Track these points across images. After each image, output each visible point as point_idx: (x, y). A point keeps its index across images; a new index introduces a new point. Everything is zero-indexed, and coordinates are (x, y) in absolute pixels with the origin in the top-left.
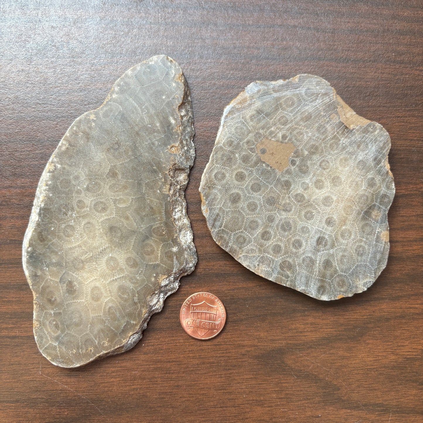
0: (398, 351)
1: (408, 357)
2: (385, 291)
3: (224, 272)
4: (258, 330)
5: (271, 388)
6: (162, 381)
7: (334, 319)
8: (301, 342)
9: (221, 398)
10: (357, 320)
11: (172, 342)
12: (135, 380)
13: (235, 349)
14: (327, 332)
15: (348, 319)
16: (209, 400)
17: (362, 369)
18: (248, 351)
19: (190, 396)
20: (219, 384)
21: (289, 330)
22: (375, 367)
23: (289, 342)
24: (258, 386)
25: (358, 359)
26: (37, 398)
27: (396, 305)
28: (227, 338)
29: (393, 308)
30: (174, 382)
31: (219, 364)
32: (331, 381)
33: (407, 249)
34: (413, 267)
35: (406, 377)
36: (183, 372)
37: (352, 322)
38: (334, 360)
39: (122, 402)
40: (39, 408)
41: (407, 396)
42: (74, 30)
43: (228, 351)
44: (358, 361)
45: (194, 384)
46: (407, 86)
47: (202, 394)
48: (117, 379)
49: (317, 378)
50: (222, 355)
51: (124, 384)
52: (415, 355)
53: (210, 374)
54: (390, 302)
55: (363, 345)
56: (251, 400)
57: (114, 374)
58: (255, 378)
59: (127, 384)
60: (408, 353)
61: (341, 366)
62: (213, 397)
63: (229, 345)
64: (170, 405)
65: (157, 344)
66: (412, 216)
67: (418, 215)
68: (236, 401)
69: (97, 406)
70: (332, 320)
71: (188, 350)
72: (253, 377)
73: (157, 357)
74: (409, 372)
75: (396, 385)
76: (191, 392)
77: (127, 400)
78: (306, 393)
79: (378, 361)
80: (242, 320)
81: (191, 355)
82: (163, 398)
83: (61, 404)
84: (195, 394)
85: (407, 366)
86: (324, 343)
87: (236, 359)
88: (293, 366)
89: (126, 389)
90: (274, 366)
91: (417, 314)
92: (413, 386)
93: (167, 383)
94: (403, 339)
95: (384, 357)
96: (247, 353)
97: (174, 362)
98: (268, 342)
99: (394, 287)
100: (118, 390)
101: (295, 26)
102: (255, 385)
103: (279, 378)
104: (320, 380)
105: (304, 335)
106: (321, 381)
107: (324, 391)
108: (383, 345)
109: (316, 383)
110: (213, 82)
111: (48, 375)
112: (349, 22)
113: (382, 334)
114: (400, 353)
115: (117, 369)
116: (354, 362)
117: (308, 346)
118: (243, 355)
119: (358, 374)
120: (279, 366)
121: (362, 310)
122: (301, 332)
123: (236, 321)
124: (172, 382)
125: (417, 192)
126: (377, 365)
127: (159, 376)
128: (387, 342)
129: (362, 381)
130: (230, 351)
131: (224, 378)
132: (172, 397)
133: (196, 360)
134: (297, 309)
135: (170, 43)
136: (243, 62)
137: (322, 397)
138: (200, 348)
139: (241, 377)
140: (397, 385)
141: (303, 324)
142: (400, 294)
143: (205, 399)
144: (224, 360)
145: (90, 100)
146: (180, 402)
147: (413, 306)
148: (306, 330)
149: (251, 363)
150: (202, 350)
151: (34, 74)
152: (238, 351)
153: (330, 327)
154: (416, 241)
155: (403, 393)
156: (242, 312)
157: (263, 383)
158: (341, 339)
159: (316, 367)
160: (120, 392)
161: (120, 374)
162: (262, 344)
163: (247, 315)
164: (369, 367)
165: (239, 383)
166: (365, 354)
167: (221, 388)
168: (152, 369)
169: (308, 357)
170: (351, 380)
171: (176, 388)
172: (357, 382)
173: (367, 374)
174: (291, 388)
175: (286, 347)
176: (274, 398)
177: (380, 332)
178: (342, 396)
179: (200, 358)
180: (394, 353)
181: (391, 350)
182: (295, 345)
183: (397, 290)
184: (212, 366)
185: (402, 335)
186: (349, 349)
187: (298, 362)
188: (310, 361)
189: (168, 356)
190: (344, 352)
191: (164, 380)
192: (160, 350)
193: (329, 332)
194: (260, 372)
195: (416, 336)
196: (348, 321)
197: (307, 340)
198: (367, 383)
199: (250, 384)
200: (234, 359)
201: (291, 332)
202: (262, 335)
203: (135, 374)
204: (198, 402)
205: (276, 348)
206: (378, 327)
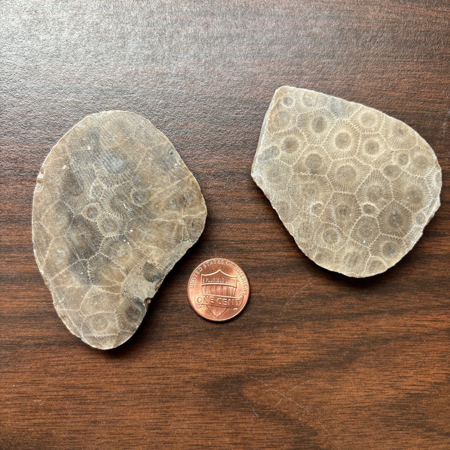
0: (398, 384)
1: (413, 392)
2: (384, 301)
4: (209, 349)
5: (223, 429)
6: (73, 414)
8: (266, 367)
9: (154, 441)
10: (344, 341)
11: (90, 361)
12: (37, 412)
13: (176, 374)
14: (303, 354)
15: (332, 338)
16: (137, 443)
17: (349, 407)
18: (193, 378)
19: (111, 436)
20: (151, 421)
21: (251, 350)
22: (367, 404)
23: (250, 367)
24: (205, 426)
25: (344, 393)
27: (398, 322)
28: (165, 359)
29: (394, 325)
30: (90, 416)
31: (154, 394)
32: (306, 423)
34: (422, 270)
35: (408, 419)
36: (104, 403)
37: (338, 343)
38: (312, 393)
39: (17, 441)
41: (409, 445)
43: (165, 376)
44: (343, 395)
45: (118, 419)
46: (421, 31)
47: (128, 434)
48: (13, 410)
49: (286, 417)
50: (157, 382)
51: (21, 417)
52: (422, 391)
53: (140, 407)
54: (391, 318)
55: (352, 374)
56: (195, 445)
57: (8, 403)
58: (202, 415)
59: (26, 417)
60: (411, 387)
61: (321, 402)
62: (142, 439)
63: (168, 368)
65: (69, 363)
68: (174, 445)
70: (311, 338)
71: (111, 372)
72: (198, 413)
73: (69, 380)
74: (413, 414)
75: (394, 431)
76: (113, 431)
77: (25, 439)
78: (271, 437)
79: (370, 397)
80: (187, 335)
81: (115, 380)
82: (74, 438)
84: (118, 434)
85: (411, 404)
86: (299, 371)
87: (176, 387)
88: (255, 400)
89: (23, 424)
90: (228, 400)
91: (426, 334)
92: (418, 433)
93: (81, 417)
94: (406, 368)
95: (379, 392)
96: (192, 380)
97: (92, 388)
98: (222, 365)
99: (396, 296)
100: (12, 424)
102: (201, 425)
103: (234, 416)
104: (290, 420)
105: (271, 357)
106: (292, 422)
107: (296, 435)
108: (379, 375)
109: (286, 424)
113: (378, 361)
114: (402, 388)
115: (12, 395)
116: (338, 397)
117: (276, 373)
118: (187, 382)
119: (344, 413)
120: (235, 399)
121: (352, 326)
122: (267, 354)
123: (178, 336)
124: (87, 416)
126: (370, 402)
127: (70, 407)
128: (384, 371)
129: (349, 424)
130: (168, 377)
131: (158, 413)
132: (86, 437)
133: (122, 387)
134: (262, 322)
137: (293, 444)
139: (182, 413)
141: (271, 343)
142: (405, 307)
143: (131, 441)
144: (160, 388)
146: (97, 445)
147: (421, 323)
148: (274, 352)
149: (196, 394)
150: (132, 374)
152: (179, 377)
153: (307, 348)
155: (404, 441)
156: (187, 323)
157: (212, 421)
158: (321, 366)
159: (286, 402)
160: (16, 428)
161: (17, 402)
162: (213, 368)
163: (195, 328)
164: (358, 405)
165: (179, 421)
166: (353, 387)
167: (154, 426)
168: (61, 397)
169: (275, 389)
170: (333, 422)
171: (93, 424)
172: (341, 425)
173: (356, 414)
174: (250, 430)
175: (245, 373)
176: (226, 444)
177: (375, 357)
178: (321, 444)
179: (127, 384)
180: (393, 387)
181: (390, 383)
182: (258, 371)
183: (400, 301)
184: (143, 396)
185: (405, 362)
186: (333, 380)
187: (261, 395)
188: (278, 394)
189: (84, 380)
190: (325, 384)
191: (77, 413)
192: (73, 371)
193: (306, 356)
194: (208, 407)
195: (423, 364)
196: (332, 341)
197: (275, 365)
198: (354, 427)
199: (195, 423)
200: (174, 388)
201: (253, 353)
202: (214, 356)
203: (37, 403)
204: (122, 445)
205: (233, 374)
206: (373, 350)
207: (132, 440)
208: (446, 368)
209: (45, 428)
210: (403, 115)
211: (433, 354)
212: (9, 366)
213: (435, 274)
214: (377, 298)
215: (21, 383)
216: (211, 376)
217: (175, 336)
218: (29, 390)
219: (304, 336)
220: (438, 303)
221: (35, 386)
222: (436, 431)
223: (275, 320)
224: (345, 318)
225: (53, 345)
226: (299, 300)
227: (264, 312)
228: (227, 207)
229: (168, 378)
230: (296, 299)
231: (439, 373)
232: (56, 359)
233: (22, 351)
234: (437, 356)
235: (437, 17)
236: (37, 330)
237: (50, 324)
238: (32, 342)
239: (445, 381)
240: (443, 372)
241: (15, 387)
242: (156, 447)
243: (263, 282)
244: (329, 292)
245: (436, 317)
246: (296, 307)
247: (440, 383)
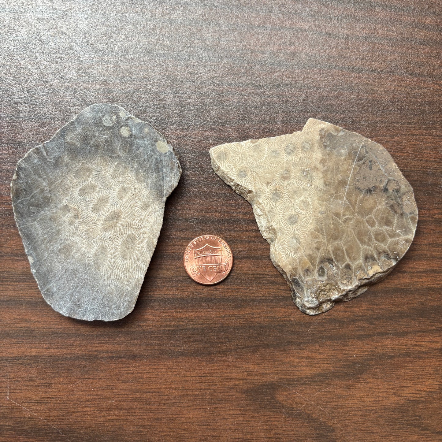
0: (400, 392)
1: (411, 399)
2: (389, 325)
3: (214, 297)
4: (248, 362)
5: (259, 426)
6: (140, 413)
7: (332, 354)
8: (294, 377)
9: (204, 435)
10: (357, 357)
11: (153, 371)
12: (111, 410)
13: (222, 382)
14: (323, 367)
15: (347, 354)
16: (191, 436)
17: (360, 410)
18: (236, 385)
19: (170, 430)
20: (202, 419)
21: (283, 363)
22: (375, 408)
23: (281, 377)
24: (245, 423)
25: (356, 398)
26: (4, 425)
27: (401, 342)
28: (214, 370)
29: (397, 345)
30: (153, 414)
31: (204, 397)
32: (326, 422)
33: (416, 280)
34: (421, 301)
35: (407, 420)
36: (164, 404)
37: (351, 358)
38: (330, 398)
39: (95, 434)
40: (5, 436)
42: (62, 23)
43: (214, 383)
44: (356, 401)
45: (176, 417)
46: (425, 102)
47: (183, 429)
48: (92, 409)
49: (310, 417)
50: (207, 388)
51: (98, 415)
52: (419, 398)
53: (193, 408)
54: (395, 338)
55: (362, 384)
56: (237, 438)
57: (89, 403)
58: (242, 415)
59: (102, 414)
60: (411, 395)
61: (337, 405)
62: (195, 433)
63: (216, 377)
64: (148, 439)
65: (136, 372)
66: (424, 245)
67: (430, 244)
68: (220, 438)
69: (68, 437)
70: (330, 354)
71: (170, 380)
72: (240, 412)
73: (136, 386)
74: (412, 416)
75: (396, 429)
76: (172, 427)
77: (102, 432)
78: (297, 433)
79: (377, 402)
80: (231, 351)
81: (173, 386)
82: (141, 432)
83: (29, 433)
84: (176, 429)
85: (410, 409)
86: (320, 380)
87: (222, 392)
88: (285, 403)
89: (100, 420)
90: (263, 403)
91: (424, 352)
93: (146, 415)
94: (407, 379)
95: (385, 398)
96: (235, 386)
97: (155, 392)
98: (259, 375)
99: (399, 321)
100: (92, 420)
101: (305, 30)
102: (242, 422)
103: (268, 416)
104: (313, 419)
105: (298, 369)
106: (315, 421)
107: (318, 432)
108: (385, 384)
109: (309, 423)
110: (212, 87)
111: (16, 400)
112: (364, 28)
113: (384, 373)
114: (403, 395)
115: (92, 397)
116: (352, 401)
117: (302, 382)
118: (231, 388)
119: (356, 415)
120: (269, 402)
121: (364, 345)
122: (295, 367)
123: (224, 351)
124: (151, 414)
125: (430, 219)
126: (377, 406)
127: (138, 407)
128: (389, 382)
129: (359, 423)
131: (208, 413)
132: (151, 431)
133: (179, 391)
134: (292, 342)
135: (167, 42)
136: (246, 66)
137: (315, 439)
138: (184, 378)
139: (227, 413)
140: (398, 429)
141: (298, 358)
142: (406, 330)
144: (210, 393)
145: (77, 101)
146: (159, 437)
147: (419, 343)
148: (300, 365)
149: (238, 397)
150: (186, 381)
151: (16, 69)
152: (225, 384)
153: (327, 362)
154: (426, 272)
155: (404, 438)
156: (231, 341)
157: (250, 420)
158: (338, 376)
159: (310, 405)
160: (94, 423)
161: (96, 403)
162: (252, 377)
163: (237, 345)
164: (367, 408)
165: (224, 419)
166: (364, 394)
167: (205, 423)
168: (130, 399)
169: (301, 394)
170: (348, 422)
171: (155, 421)
172: (353, 424)
173: (366, 415)
174: (281, 427)
175: (277, 382)
176: (262, 438)
177: (382, 370)
178: (337, 439)
179: (183, 389)
180: (396, 394)
181: (393, 391)
182: (288, 380)
183: (402, 325)
184: (196, 399)
185: (406, 375)
186: (347, 388)
187: (290, 399)
188: (303, 398)
189: (148, 386)
190: (341, 391)
191: (143, 412)
192: (140, 379)
193: (326, 368)
194: (248, 408)
195: (421, 377)
196: (347, 357)
197: (301, 375)
198: (364, 425)
199: (237, 421)
200: (221, 392)
201: (284, 366)
202: (252, 367)
203: (111, 404)
204: (178, 437)
205: (267, 382)
206: (380, 365)
207: (187, 433)
208: (439, 380)
209: (118, 424)
210: (409, 172)
211: (429, 368)
212: (88, 373)
213: (431, 304)
214: (384, 322)
215: (98, 388)
216: (250, 384)
217: (222, 352)
218: (105, 393)
219: (324, 352)
220: (434, 328)
221: (110, 390)
222: (430, 430)
223: (302, 340)
224: (357, 338)
225: (123, 357)
226: (321, 324)
227: (293, 333)
228: (263, 247)
229: (216, 385)
230: (319, 323)
231: (434, 384)
232: (126, 369)
233: (99, 362)
234: (432, 370)
235: (438, 90)
236: (110, 345)
237: (121, 341)
238: (106, 355)
239: (437, 390)
240: (436, 383)
241: (93, 391)
242: (206, 439)
243: (292, 309)
244: (345, 318)
245: (432, 339)
246: (319, 329)
247: (434, 392)
